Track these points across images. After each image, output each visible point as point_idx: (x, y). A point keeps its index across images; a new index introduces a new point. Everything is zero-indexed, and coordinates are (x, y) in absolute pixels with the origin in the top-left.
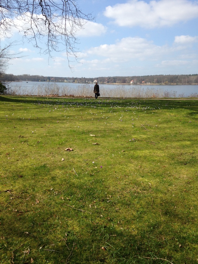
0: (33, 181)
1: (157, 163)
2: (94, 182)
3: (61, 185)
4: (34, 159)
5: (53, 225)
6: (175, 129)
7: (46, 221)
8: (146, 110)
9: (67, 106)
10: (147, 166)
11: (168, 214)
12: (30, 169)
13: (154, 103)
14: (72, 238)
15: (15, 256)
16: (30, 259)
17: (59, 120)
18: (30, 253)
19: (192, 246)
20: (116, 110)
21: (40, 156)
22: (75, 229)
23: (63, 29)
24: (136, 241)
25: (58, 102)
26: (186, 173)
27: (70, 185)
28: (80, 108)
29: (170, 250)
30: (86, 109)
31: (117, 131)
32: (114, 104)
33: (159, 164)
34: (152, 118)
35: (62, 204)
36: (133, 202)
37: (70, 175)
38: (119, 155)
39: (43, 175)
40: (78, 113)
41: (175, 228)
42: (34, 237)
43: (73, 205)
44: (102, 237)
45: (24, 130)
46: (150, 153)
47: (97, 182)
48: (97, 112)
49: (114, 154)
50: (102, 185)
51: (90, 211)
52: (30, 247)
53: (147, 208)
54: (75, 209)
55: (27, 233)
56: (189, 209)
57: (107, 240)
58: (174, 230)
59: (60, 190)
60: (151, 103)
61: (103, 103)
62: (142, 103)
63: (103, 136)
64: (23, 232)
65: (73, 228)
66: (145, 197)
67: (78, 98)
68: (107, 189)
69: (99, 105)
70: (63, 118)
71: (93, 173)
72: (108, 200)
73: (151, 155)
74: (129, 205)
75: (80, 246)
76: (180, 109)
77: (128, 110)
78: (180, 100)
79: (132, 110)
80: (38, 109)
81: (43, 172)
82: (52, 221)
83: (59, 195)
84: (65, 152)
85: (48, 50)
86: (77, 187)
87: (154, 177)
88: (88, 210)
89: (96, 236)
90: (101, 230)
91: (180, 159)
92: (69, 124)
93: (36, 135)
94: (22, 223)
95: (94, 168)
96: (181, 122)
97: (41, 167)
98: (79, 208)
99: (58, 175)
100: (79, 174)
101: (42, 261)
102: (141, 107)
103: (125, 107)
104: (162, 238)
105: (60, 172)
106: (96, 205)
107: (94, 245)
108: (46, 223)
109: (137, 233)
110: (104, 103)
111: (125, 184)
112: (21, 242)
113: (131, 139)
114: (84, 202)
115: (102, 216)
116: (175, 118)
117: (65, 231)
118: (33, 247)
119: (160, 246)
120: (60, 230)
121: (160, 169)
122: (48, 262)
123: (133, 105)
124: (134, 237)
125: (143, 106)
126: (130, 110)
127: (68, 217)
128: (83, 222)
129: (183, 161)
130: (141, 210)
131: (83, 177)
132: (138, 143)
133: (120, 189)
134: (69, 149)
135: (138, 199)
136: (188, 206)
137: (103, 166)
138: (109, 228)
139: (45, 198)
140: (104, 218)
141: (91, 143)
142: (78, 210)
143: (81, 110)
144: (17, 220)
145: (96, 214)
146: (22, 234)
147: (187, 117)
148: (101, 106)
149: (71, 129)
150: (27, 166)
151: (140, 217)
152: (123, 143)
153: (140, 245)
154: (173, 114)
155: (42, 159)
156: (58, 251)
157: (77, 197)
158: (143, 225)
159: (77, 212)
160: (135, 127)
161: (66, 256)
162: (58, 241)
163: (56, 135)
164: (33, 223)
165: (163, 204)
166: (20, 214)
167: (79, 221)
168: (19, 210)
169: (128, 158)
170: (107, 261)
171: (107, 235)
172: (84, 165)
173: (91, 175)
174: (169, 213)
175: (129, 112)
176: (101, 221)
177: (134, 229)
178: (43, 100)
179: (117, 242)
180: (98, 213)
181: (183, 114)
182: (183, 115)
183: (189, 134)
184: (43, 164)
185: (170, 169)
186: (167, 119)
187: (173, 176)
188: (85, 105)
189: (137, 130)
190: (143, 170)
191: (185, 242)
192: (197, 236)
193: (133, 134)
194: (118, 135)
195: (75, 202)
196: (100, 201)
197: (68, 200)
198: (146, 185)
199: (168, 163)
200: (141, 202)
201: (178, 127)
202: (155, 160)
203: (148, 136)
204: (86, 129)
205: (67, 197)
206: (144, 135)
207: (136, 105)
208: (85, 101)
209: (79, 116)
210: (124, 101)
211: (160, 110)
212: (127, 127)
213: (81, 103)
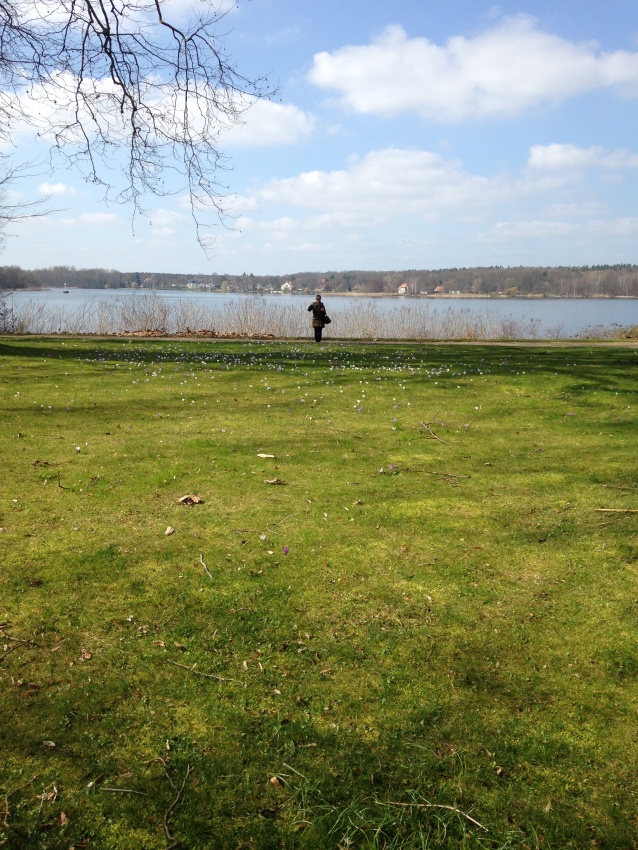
0: (73, 597)
1: (458, 539)
2: (261, 595)
3: (161, 604)
4: (79, 530)
5: (129, 722)
6: (523, 435)
7: (109, 710)
8: (441, 376)
9: (192, 366)
10: (426, 547)
11: (474, 685)
12: (66, 560)
13: (467, 355)
14: (184, 755)
15: (13, 810)
16: (59, 816)
17: (164, 408)
18: (58, 799)
19: (533, 772)
20: (346, 378)
21: (99, 521)
22: (194, 732)
23: (179, 125)
24: (373, 759)
25: (163, 355)
26: (540, 566)
27: (188, 607)
28: (233, 373)
29: (467, 783)
30: (252, 375)
31: (345, 444)
32: (341, 359)
33: (462, 540)
34: (457, 401)
35: (160, 662)
36: (375, 650)
37: (190, 575)
38: (345, 516)
39: (106, 578)
40: (225, 388)
41: (490, 723)
42: (71, 754)
43: (194, 662)
44: (274, 751)
45: (52, 444)
46: (439, 507)
47: (271, 594)
48: (284, 384)
49: (328, 512)
50: (286, 602)
51: (243, 679)
52: (59, 783)
54: (199, 676)
55: (53, 744)
56: (538, 669)
57: (289, 759)
58: (485, 728)
59: (155, 622)
60: (457, 357)
61: (307, 354)
62: (428, 356)
63: (295, 460)
64: (40, 743)
65: (191, 729)
66: (412, 636)
67: (229, 340)
68: (298, 614)
69: (293, 362)
70: (176, 403)
71: (259, 570)
72: (299, 647)
73: (440, 515)
74: (360, 660)
75: (208, 776)
76: (545, 375)
77: (383, 378)
78: (548, 348)
79: (395, 377)
80: (99, 375)
81: (105, 570)
82: (128, 710)
83: (153, 635)
84: (177, 509)
85: (130, 192)
86: (207, 611)
87: (445, 578)
88: (238, 676)
89: (257, 748)
90: (272, 731)
91: (527, 527)
92: (194, 422)
93: (90, 457)
94: (37, 717)
95: (264, 553)
96: (542, 413)
97: (101, 553)
98: (212, 672)
99: (152, 575)
100: (217, 573)
101: (94, 820)
102: (423, 367)
103: (374, 367)
104: (449, 750)
105: (159, 569)
106: (261, 662)
107: (248, 773)
108: (108, 716)
109: (380, 736)
110: (311, 354)
111: (355, 600)
112: (32, 769)
113: (386, 467)
114: (226, 654)
115: (278, 692)
116: (525, 401)
117: (166, 737)
118: (66, 783)
119: (441, 771)
120: (149, 734)
121: (465, 555)
122: (110, 821)
123: (399, 361)
124: (367, 748)
125: (430, 363)
126: (390, 378)
129: (535, 531)
130: (395, 672)
131: (229, 582)
132: (404, 478)
133: (339, 613)
134: (191, 500)
135: (388, 641)
136: (535, 662)
137: (291, 549)
138: (297, 726)
139: (110, 643)
140: (284, 697)
141: (259, 479)
142: (207, 677)
144: (23, 708)
145: (260, 688)
146: (35, 749)
147: (563, 399)
148: (299, 365)
149: (199, 436)
150: (56, 553)
151: (391, 694)
152: (358, 478)
153: (383, 768)
154: (519, 391)
155: (104, 531)
156: (140, 790)
157: (206, 641)
158: (398, 715)
159: (205, 681)
160: (402, 430)
161: (164, 805)
162: (142, 765)
163: (150, 456)
164: (72, 718)
165: (463, 656)
166: (32, 691)
167: (209, 709)
168: (28, 680)
169: (371, 522)
170: (285, 816)
171: (290, 745)
172: (234, 544)
173: (254, 576)
174: (476, 680)
175: (385, 382)
176: (274, 706)
177: (368, 728)
178: (115, 349)
179: (316, 762)
180: (267, 683)
181: (552, 389)
182: (551, 393)
183: (562, 452)
184: (107, 544)
185: (493, 555)
186: (502, 404)
187: (501, 575)
188: (249, 362)
189: (406, 440)
190: (414, 557)
191: (513, 761)
192: (553, 744)
193: (390, 450)
194: (346, 456)
195: (201, 654)
196: (274, 650)
197: (178, 648)
198: (418, 602)
199: (488, 536)
200: (398, 652)
201: (532, 430)
202: (452, 530)
203: (439, 458)
204: (247, 436)
205: (175, 639)
206: (427, 453)
207: (411, 361)
208: (250, 348)
209: (228, 397)
210: (373, 350)
211: (483, 377)
212: (375, 430)
213: (235, 355)
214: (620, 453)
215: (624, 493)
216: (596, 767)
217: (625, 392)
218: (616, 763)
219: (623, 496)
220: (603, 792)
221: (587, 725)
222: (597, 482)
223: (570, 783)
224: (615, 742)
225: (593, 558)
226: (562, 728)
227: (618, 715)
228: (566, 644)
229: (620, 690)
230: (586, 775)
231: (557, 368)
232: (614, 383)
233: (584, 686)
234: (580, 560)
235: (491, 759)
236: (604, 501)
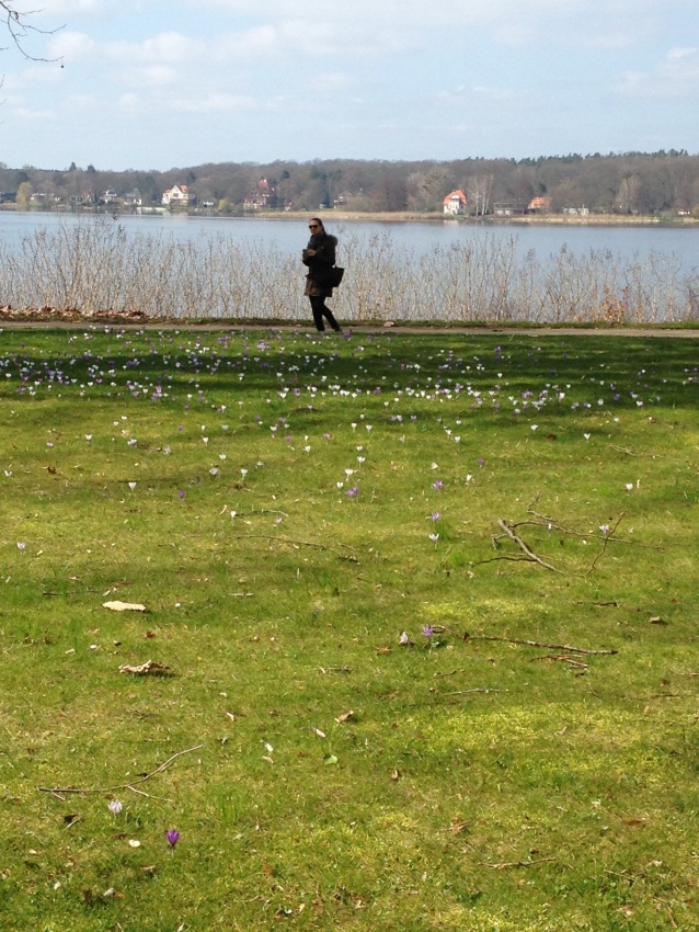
1: (587, 801)
8: (547, 410)
10: (511, 824)
13: (606, 360)
20: (317, 417)
28: (45, 404)
30: (91, 410)
31: (316, 574)
32: (305, 370)
33: (597, 803)
34: (583, 470)
38: (316, 750)
40: (25, 441)
46: (540, 725)
48: (168, 432)
49: (275, 741)
60: (583, 364)
61: (225, 359)
62: (514, 362)
63: (191, 615)
67: (35, 326)
69: (191, 378)
71: (107, 886)
73: (542, 743)
77: (406, 416)
79: (437, 414)
87: (556, 898)
95: (117, 845)
102: (504, 388)
103: (387, 389)
110: (233, 360)
113: (415, 631)
121: (605, 841)
123: (446, 374)
125: (520, 380)
126: (423, 416)
131: (32, 919)
132: (458, 656)
137: (185, 835)
141: (108, 661)
143: (49, 417)
148: (204, 386)
152: (348, 658)
160: (453, 540)
172: (45, 826)
173: (93, 902)
175: (413, 426)
185: (671, 838)
186: (688, 476)
187: (688, 886)
188: (84, 379)
189: (462, 564)
190: (483, 849)
193: (429, 588)
194: (318, 604)
199: (658, 793)
202: (571, 780)
203: (541, 607)
204: (78, 558)
206: (512, 594)
207: (474, 375)
208: (87, 345)
209: (34, 464)
210: (384, 348)
211: (643, 413)
212: (388, 540)
213: (51, 361)
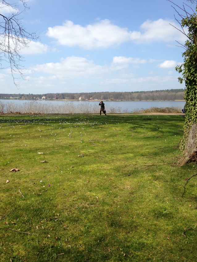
1: (104, 177)
2: (41, 202)
3: (6, 208)
6: (120, 142)
8: (95, 125)
9: (13, 124)
10: (95, 180)
11: (114, 226)
13: (101, 118)
17: (4, 138)
19: (135, 254)
20: (65, 127)
22: (20, 254)
23: (6, 47)
24: (83, 256)
25: (3, 121)
26: (130, 184)
27: (16, 208)
28: (28, 126)
30: (34, 126)
31: (66, 148)
32: (63, 120)
33: (106, 177)
34: (100, 132)
35: (6, 229)
36: (81, 217)
37: (16, 197)
38: (68, 172)
40: (25, 131)
41: (120, 238)
43: (19, 228)
44: (49, 258)
46: (97, 167)
47: (45, 201)
48: (45, 129)
49: (63, 171)
50: (50, 203)
51: (37, 233)
53: (95, 222)
54: (21, 233)
56: (133, 218)
57: (55, 260)
58: (119, 240)
59: (4, 215)
60: (98, 119)
61: (52, 119)
62: (90, 119)
63: (50, 154)
65: (19, 253)
66: (93, 211)
67: (25, 115)
68: (55, 207)
69: (48, 122)
70: (8, 137)
71: (40, 193)
73: (98, 169)
74: (77, 221)
76: (125, 124)
77: (77, 126)
78: (124, 116)
79: (81, 126)
83: (3, 220)
84: (10, 174)
86: (23, 210)
87: (102, 190)
88: (35, 232)
89: (43, 257)
90: (48, 251)
91: (124, 171)
92: (15, 143)
95: (42, 187)
96: (125, 135)
98: (25, 231)
99: (2, 198)
100: (25, 195)
102: (89, 122)
104: (108, 250)
105: (5, 195)
106: (43, 226)
109: (85, 248)
110: (53, 119)
111: (73, 200)
113: (80, 155)
114: (30, 224)
115: (49, 236)
116: (120, 132)
117: (10, 257)
119: (106, 258)
121: (107, 182)
123: (81, 121)
124: (81, 252)
125: (91, 121)
126: (79, 126)
127: (13, 242)
128: (29, 245)
129: (127, 172)
130: (88, 224)
131: (30, 198)
132: (86, 158)
133: (69, 205)
134: (15, 170)
135: (85, 214)
136: (131, 216)
137: (51, 185)
138: (57, 247)
140: (52, 238)
145: (43, 235)
147: (130, 131)
148: (50, 123)
149: (17, 148)
151: (87, 232)
152: (72, 159)
153: (87, 259)
154: (118, 129)
157: (23, 220)
158: (90, 239)
159: (23, 235)
160: (84, 142)
165: (109, 216)
167: (25, 245)
169: (77, 173)
171: (55, 255)
172: (31, 185)
173: (39, 195)
174: (114, 224)
176: (48, 241)
177: (81, 245)
179: (64, 260)
180: (45, 233)
181: (127, 128)
182: (127, 129)
183: (132, 147)
185: (116, 181)
186: (113, 133)
187: (118, 187)
188: (33, 122)
189: (85, 146)
190: (91, 184)
191: (128, 251)
192: (140, 243)
193: (81, 149)
194: (67, 152)
195: (21, 225)
196: (47, 221)
197: (13, 224)
198: (94, 199)
199: (113, 175)
200: (89, 217)
201: (123, 140)
202: (102, 174)
203: (96, 151)
204: (34, 147)
205: (12, 221)
206: (92, 149)
207: (85, 121)
208: (33, 118)
209: (26, 134)
210: (73, 117)
211: (107, 125)
212: (75, 143)
213: (28, 120)
214: (148, 147)
215: (151, 159)
216: (154, 250)
217: (147, 128)
218: (160, 247)
219: (151, 160)
220: (157, 258)
221: (149, 235)
222: (143, 156)
223: (146, 256)
224: (159, 240)
225: (145, 180)
226: (142, 238)
227: (158, 231)
228: (140, 209)
229: (157, 222)
230: (151, 253)
231: (128, 121)
232: (144, 126)
233: (147, 222)
234: (141, 181)
235: (121, 251)
236: (146, 162)
